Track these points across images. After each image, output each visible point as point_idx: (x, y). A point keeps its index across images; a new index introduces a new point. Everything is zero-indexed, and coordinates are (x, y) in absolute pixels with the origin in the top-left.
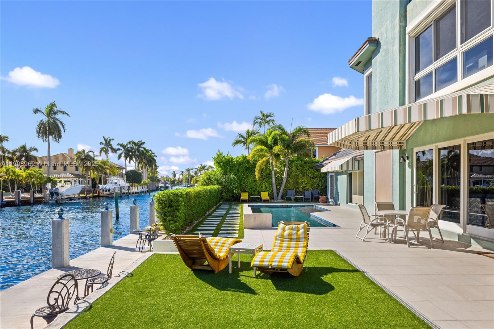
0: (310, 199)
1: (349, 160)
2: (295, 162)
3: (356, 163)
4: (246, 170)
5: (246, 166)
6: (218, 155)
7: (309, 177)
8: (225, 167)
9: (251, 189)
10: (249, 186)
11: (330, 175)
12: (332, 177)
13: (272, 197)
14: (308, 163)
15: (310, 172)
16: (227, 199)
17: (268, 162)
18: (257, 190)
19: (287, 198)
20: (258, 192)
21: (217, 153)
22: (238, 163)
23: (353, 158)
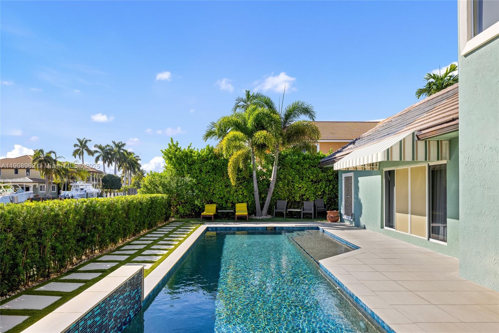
0: (312, 214)
1: (404, 139)
2: (289, 156)
3: (421, 145)
4: (213, 169)
5: (212, 164)
6: (170, 147)
7: (310, 180)
8: (180, 165)
9: (222, 198)
10: (218, 193)
11: (344, 175)
12: (348, 179)
13: (252, 212)
14: (309, 158)
15: (311, 173)
16: (185, 215)
17: (247, 158)
18: (230, 200)
19: (276, 213)
20: (232, 203)
21: (169, 144)
22: (200, 159)
23: (413, 133)
